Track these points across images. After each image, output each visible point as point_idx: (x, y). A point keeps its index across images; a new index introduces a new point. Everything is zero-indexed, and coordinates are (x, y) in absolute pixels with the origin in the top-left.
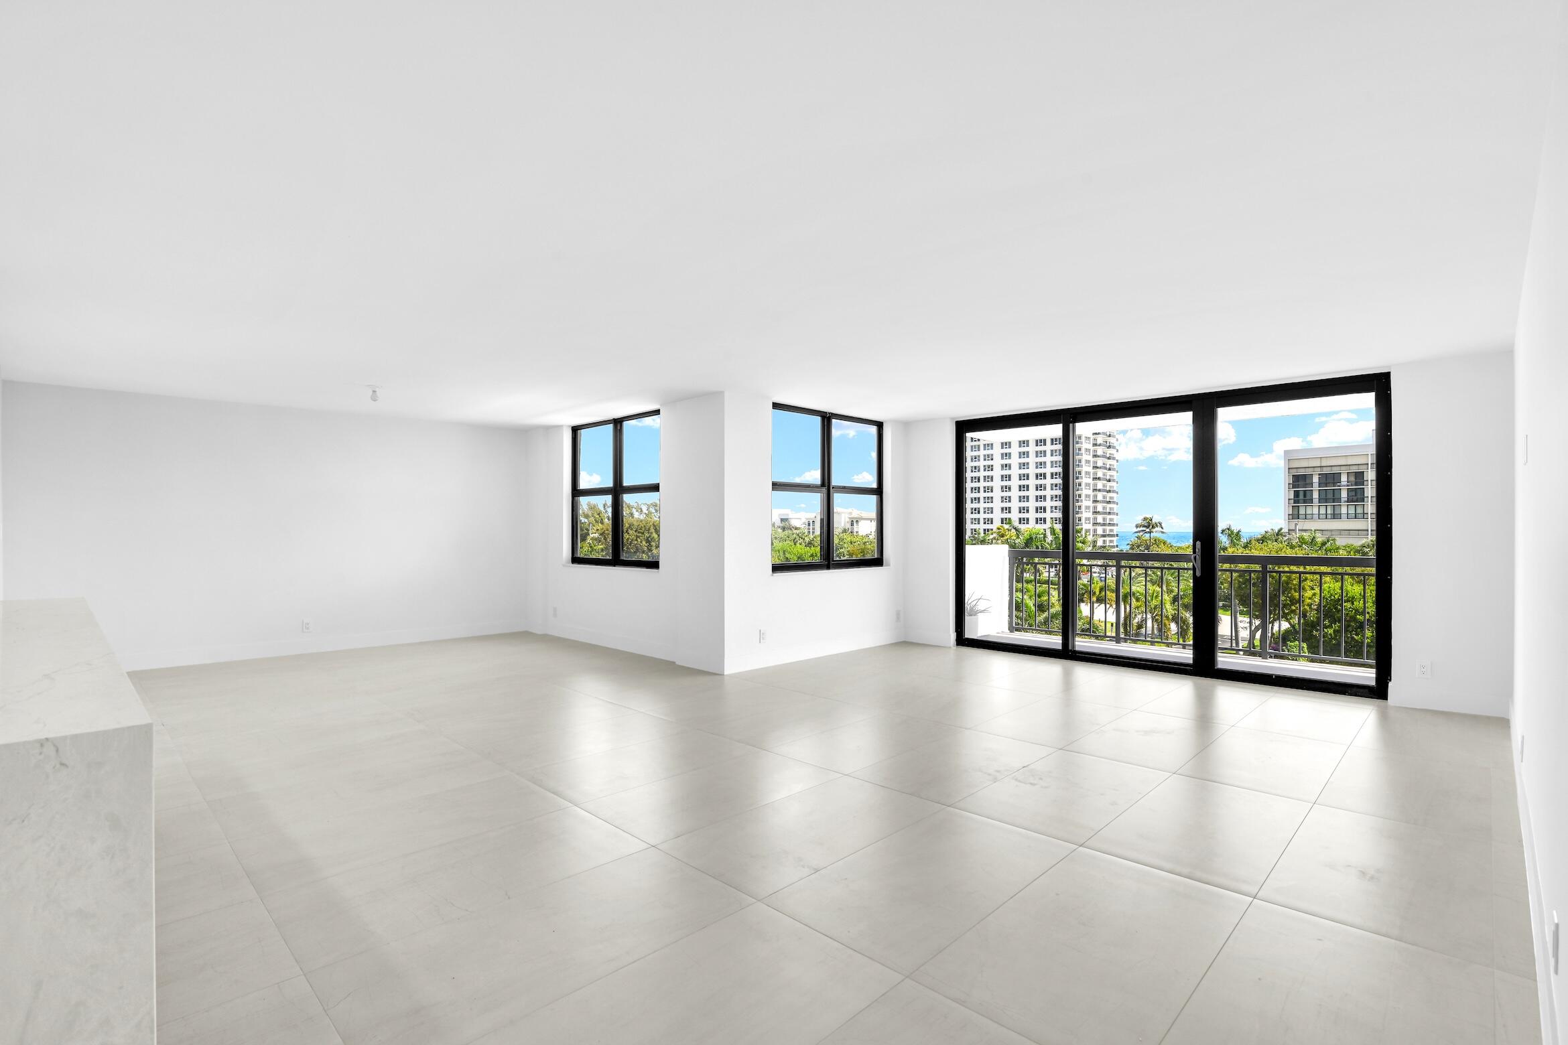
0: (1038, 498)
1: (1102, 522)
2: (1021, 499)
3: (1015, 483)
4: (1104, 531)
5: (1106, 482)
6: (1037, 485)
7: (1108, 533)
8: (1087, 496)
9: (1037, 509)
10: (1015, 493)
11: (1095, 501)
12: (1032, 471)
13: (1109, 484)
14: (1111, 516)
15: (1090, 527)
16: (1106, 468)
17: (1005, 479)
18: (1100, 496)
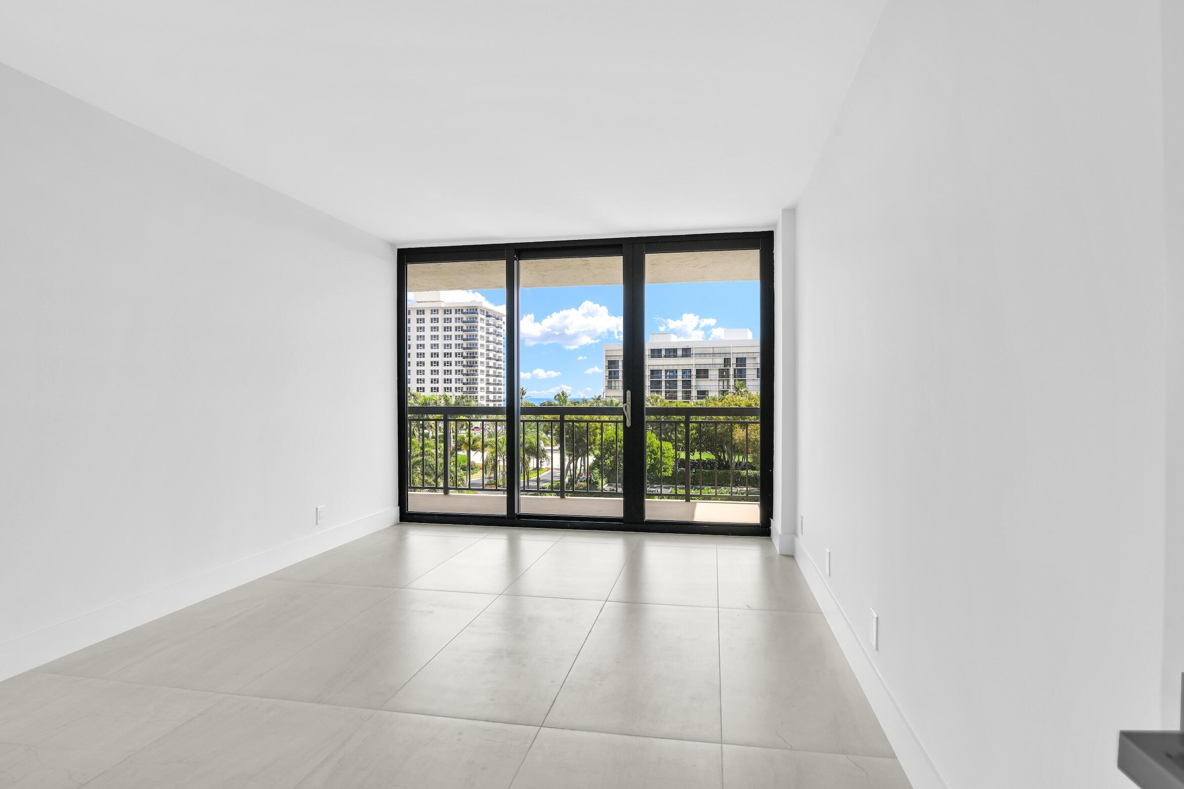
0: (445, 372)
1: (492, 390)
2: (432, 372)
3: (428, 359)
4: (494, 397)
5: (495, 361)
6: (445, 362)
7: (497, 399)
8: (482, 371)
9: (445, 380)
10: (428, 368)
11: (488, 375)
12: (441, 351)
13: (498, 363)
14: (500, 387)
15: (484, 394)
16: (495, 351)
17: (420, 356)
18: (491, 372)
